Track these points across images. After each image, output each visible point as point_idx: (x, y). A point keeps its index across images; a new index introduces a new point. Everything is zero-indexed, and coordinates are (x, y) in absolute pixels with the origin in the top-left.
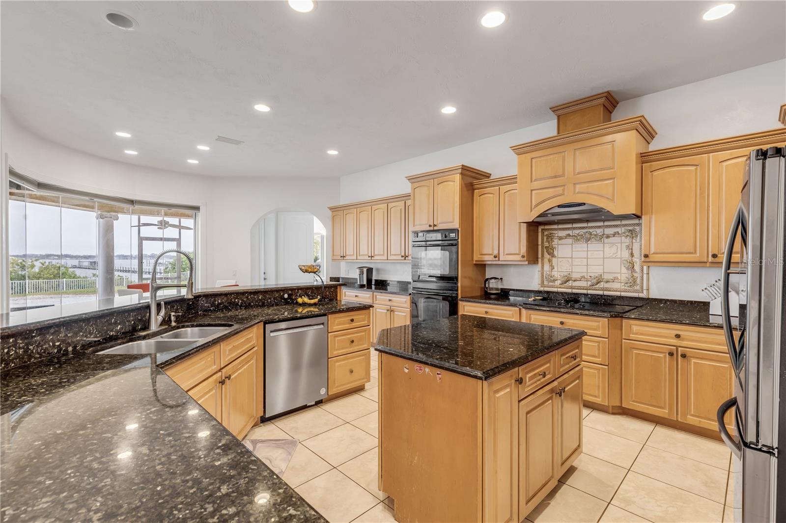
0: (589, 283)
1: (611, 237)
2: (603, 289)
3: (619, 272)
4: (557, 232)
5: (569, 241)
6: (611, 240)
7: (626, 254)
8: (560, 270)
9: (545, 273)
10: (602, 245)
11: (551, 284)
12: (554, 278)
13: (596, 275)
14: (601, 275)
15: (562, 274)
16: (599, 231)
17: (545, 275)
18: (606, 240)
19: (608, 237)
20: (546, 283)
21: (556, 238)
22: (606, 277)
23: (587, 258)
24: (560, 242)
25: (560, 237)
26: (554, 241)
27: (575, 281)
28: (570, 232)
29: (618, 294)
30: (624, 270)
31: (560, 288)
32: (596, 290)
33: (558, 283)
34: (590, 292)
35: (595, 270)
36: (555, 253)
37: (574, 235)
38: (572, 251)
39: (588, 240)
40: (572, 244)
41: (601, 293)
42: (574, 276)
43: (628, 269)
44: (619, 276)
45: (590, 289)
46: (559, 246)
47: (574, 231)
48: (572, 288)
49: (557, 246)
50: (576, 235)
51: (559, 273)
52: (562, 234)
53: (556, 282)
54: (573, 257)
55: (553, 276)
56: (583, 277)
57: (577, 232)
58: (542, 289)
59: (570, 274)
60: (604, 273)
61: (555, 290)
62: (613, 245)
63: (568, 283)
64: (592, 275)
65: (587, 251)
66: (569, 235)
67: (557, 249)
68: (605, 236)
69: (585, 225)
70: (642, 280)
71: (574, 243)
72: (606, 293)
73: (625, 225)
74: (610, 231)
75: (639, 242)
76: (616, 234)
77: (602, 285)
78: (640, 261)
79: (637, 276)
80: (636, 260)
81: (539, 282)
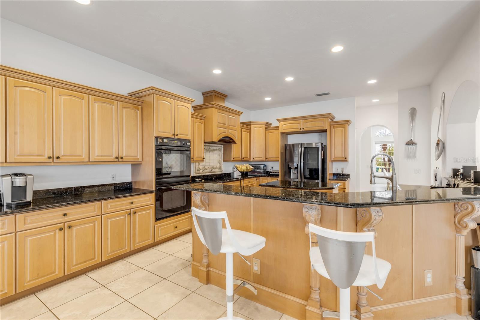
0: (210, 170)
2: (214, 172)
6: (216, 152)
7: (219, 158)
9: (197, 167)
10: (213, 154)
13: (212, 166)
15: (203, 167)
16: (212, 148)
17: (197, 168)
18: (214, 152)
20: (197, 172)
22: (215, 167)
23: (210, 159)
27: (206, 170)
29: (217, 173)
31: (202, 173)
32: (212, 173)
33: (201, 171)
35: (212, 164)
37: (206, 148)
39: (210, 151)
42: (206, 167)
43: (219, 163)
44: (217, 166)
45: (210, 173)
48: (206, 173)
55: (200, 168)
56: (209, 167)
58: (196, 175)
60: (214, 165)
61: (200, 175)
62: (216, 154)
65: (210, 156)
68: (214, 150)
69: (209, 145)
70: (222, 167)
71: (206, 152)
73: (219, 146)
74: (215, 148)
75: (221, 153)
76: (217, 149)
77: (214, 170)
78: (222, 160)
79: (221, 165)
80: (221, 160)
81: (195, 172)
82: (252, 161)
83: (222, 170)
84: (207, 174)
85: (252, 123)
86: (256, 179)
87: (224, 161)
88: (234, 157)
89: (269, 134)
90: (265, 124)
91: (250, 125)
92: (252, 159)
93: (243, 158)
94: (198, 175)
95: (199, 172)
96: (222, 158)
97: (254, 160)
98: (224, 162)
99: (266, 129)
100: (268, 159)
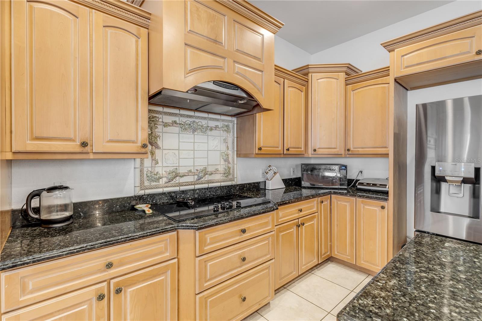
0: (196, 177)
1: (214, 130)
2: (209, 182)
3: (219, 164)
4: (160, 116)
5: (176, 129)
6: (214, 132)
7: (223, 148)
8: (165, 164)
9: (145, 169)
10: (207, 136)
11: (155, 183)
12: (158, 176)
13: (202, 168)
14: (206, 167)
15: (168, 170)
16: (204, 122)
17: (145, 173)
18: (209, 133)
19: (211, 129)
20: (147, 183)
21: (161, 123)
22: (210, 169)
23: (194, 150)
24: (165, 129)
25: (166, 123)
26: (157, 127)
27: (183, 176)
28: (177, 119)
29: (218, 184)
30: (222, 162)
31: (167, 187)
32: (203, 184)
33: (163, 181)
34: (198, 187)
35: (201, 163)
36: (159, 143)
37: (180, 123)
38: (179, 142)
39: (194, 130)
40: (179, 133)
41: (206, 186)
42: (182, 171)
43: (225, 161)
44: (219, 167)
45: (198, 184)
46: (164, 134)
47: (181, 119)
48: (180, 185)
49: (161, 134)
50: (183, 123)
51: (164, 169)
52: (168, 119)
53: (161, 180)
54: (180, 149)
55: (157, 173)
56: (190, 171)
57: (184, 120)
58: (142, 193)
59: (177, 169)
60: (208, 165)
61: (160, 190)
62: (215, 138)
63: (174, 180)
64: (199, 168)
65: (194, 143)
66: (175, 122)
67: (161, 138)
68: (209, 128)
69: (191, 113)
70: (234, 169)
71: (181, 132)
72: (211, 185)
73: (223, 120)
74: (212, 124)
75: (231, 137)
76: (216, 127)
77: (207, 178)
78: (232, 154)
79: (230, 166)
80: (230, 152)
81: (138, 184)
82: (310, 156)
83: (233, 175)
84: (183, 188)
85: (310, 70)
86: (320, 199)
87: (239, 155)
88: (262, 145)
89: (355, 92)
90: (345, 69)
91: (307, 74)
92: (310, 151)
93: (288, 150)
94: (148, 192)
95: (154, 184)
96: (233, 148)
97: (315, 153)
98: (239, 158)
99: (348, 82)
100: (350, 152)
